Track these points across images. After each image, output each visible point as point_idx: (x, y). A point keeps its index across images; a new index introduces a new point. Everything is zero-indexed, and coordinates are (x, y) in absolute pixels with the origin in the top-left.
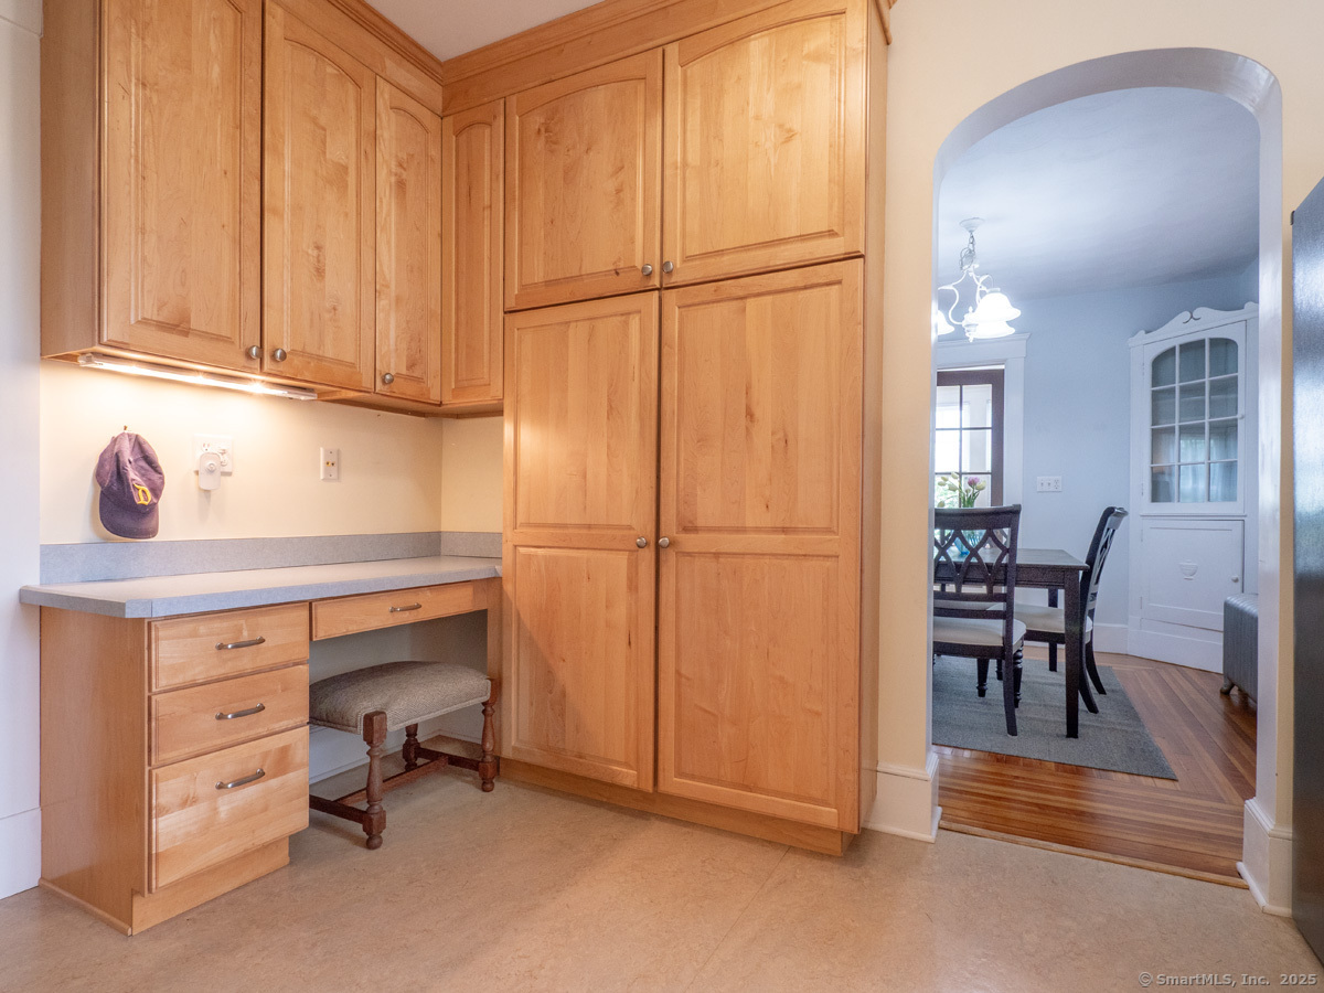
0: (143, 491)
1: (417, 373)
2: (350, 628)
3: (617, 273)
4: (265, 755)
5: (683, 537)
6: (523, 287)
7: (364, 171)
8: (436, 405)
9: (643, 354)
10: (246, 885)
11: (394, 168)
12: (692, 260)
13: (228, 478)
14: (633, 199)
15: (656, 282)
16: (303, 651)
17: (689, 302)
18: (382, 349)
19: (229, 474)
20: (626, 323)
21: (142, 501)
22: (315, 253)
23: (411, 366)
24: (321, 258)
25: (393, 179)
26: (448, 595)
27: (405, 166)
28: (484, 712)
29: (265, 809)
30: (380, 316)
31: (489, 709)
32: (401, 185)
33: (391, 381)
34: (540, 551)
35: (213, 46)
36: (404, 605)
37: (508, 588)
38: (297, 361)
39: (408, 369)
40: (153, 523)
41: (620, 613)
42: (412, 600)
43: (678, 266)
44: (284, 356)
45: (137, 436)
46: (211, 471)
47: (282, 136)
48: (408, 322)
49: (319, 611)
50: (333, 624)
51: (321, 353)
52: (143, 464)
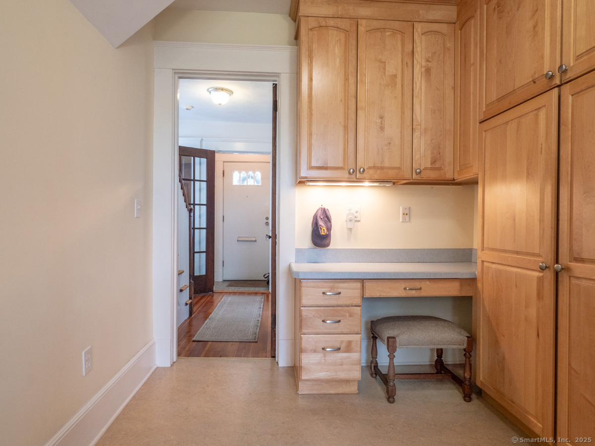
0: (324, 230)
1: (437, 166)
2: (382, 294)
3: (535, 82)
4: (342, 342)
5: (573, 265)
6: (487, 106)
7: (406, 72)
8: (451, 180)
9: (547, 134)
10: (339, 394)
11: (424, 64)
12: (581, 57)
13: (359, 223)
14: (543, 29)
15: (557, 82)
16: (358, 301)
17: (579, 90)
18: (416, 157)
19: (359, 221)
20: (537, 116)
21: (323, 233)
22: (380, 121)
23: (434, 162)
24: (383, 122)
25: (423, 70)
26: (441, 285)
27: (430, 60)
28: (465, 355)
29: (341, 365)
30: (415, 141)
31: (468, 354)
32: (428, 71)
33: (420, 172)
34: (494, 266)
35: (337, 51)
36: (411, 287)
37: (479, 285)
38: (371, 172)
39: (431, 164)
40: (328, 241)
41: (533, 312)
42: (417, 285)
43: (572, 64)
44: (364, 171)
45: (324, 208)
46: (351, 221)
47: (365, 75)
48: (431, 140)
49: (366, 284)
50: (374, 290)
51: (382, 165)
52: (326, 219)
